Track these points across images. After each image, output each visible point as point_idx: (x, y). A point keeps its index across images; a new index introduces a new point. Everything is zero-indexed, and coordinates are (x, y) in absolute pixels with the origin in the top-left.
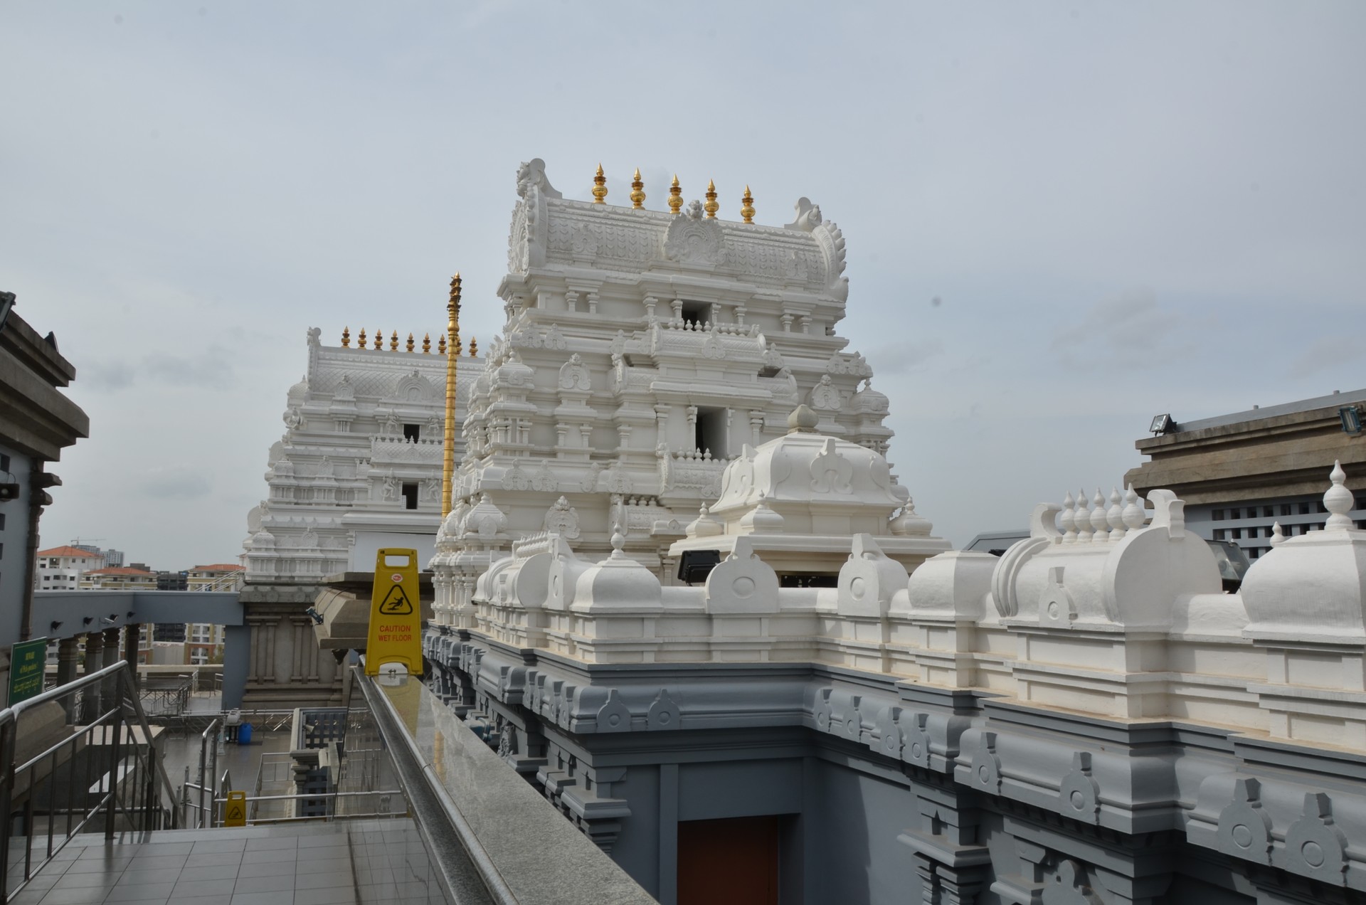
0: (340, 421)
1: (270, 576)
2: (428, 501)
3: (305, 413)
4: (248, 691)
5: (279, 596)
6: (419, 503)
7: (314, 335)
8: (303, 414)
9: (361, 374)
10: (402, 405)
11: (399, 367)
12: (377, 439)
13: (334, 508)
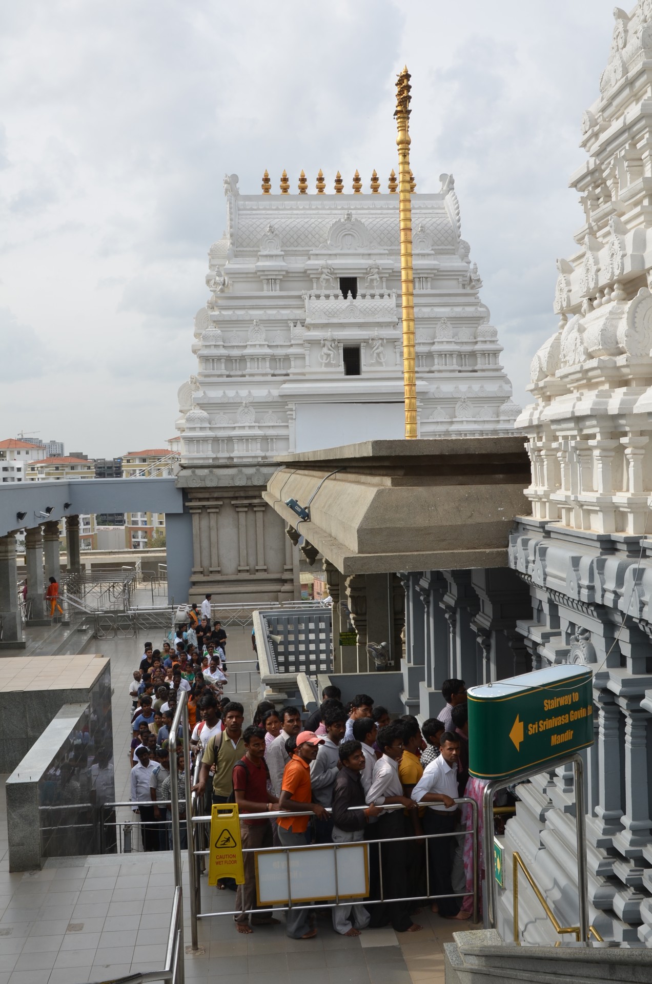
0: (268, 280)
1: (208, 458)
2: (372, 365)
3: (230, 273)
4: (194, 584)
5: (219, 479)
6: (363, 368)
7: (232, 181)
8: (227, 274)
9: (288, 222)
10: (336, 255)
11: (328, 212)
12: (310, 297)
13: (270, 378)
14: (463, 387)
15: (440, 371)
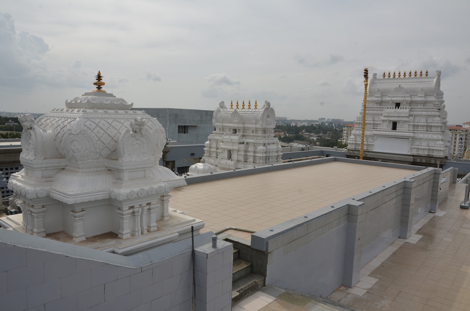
0: (376, 103)
1: (353, 148)
2: (400, 128)
6: (397, 128)
9: (385, 87)
10: (395, 97)
12: (386, 108)
13: (372, 129)
14: (426, 136)
15: (420, 131)
